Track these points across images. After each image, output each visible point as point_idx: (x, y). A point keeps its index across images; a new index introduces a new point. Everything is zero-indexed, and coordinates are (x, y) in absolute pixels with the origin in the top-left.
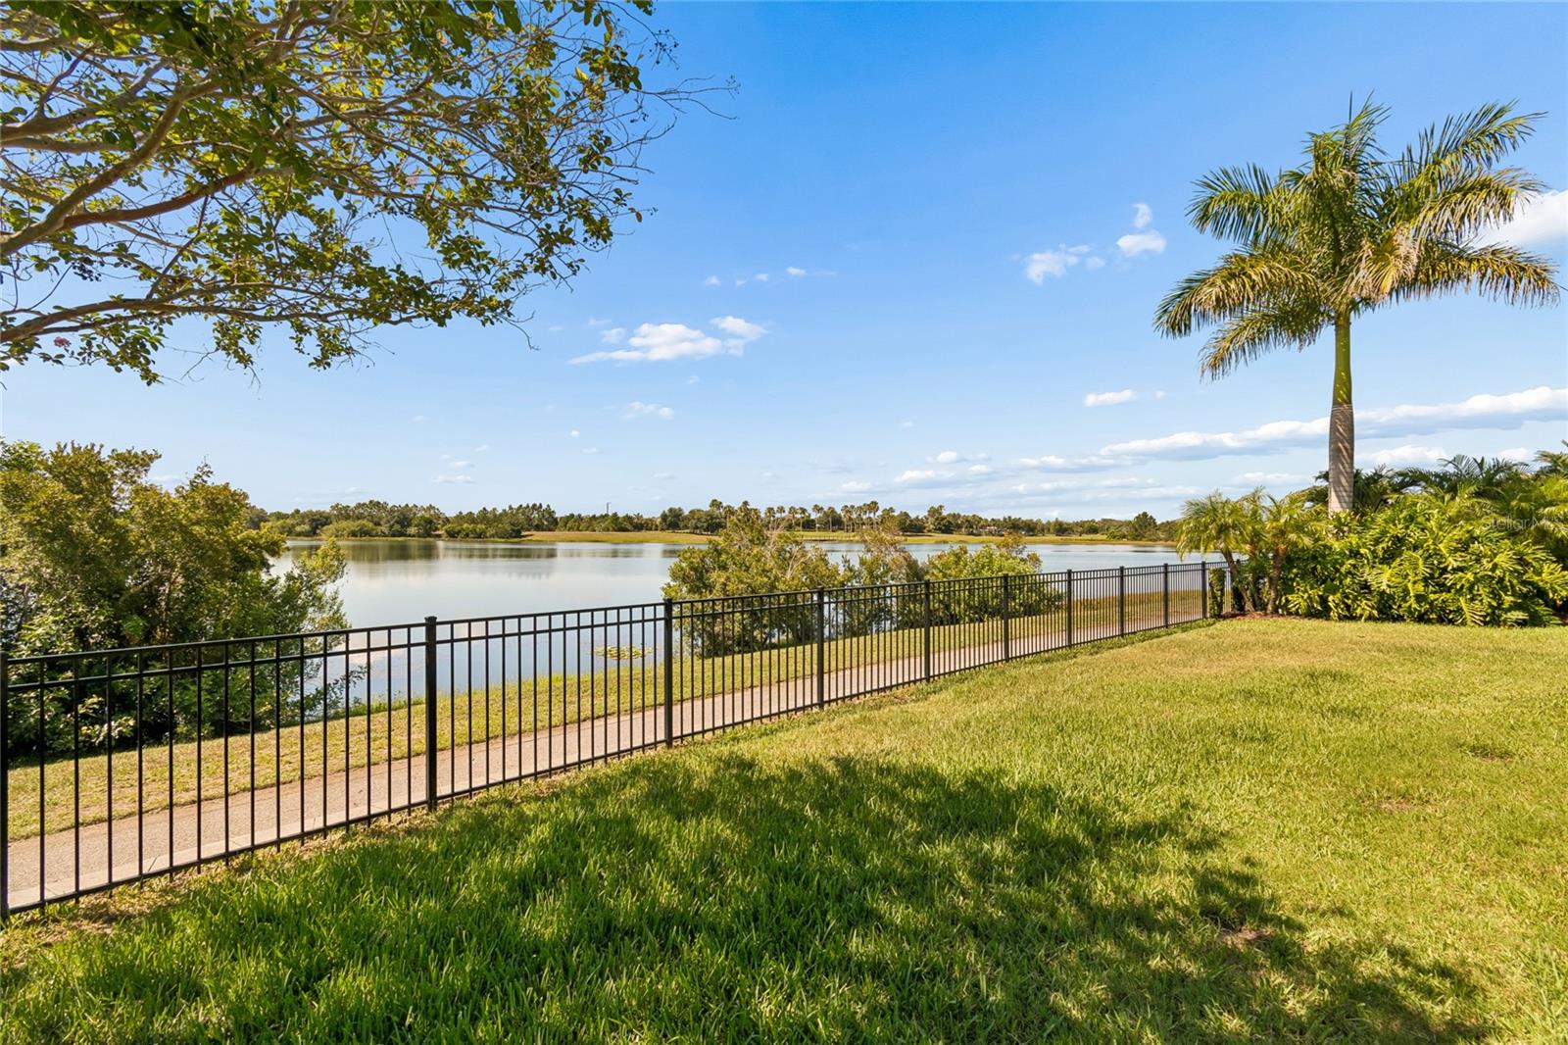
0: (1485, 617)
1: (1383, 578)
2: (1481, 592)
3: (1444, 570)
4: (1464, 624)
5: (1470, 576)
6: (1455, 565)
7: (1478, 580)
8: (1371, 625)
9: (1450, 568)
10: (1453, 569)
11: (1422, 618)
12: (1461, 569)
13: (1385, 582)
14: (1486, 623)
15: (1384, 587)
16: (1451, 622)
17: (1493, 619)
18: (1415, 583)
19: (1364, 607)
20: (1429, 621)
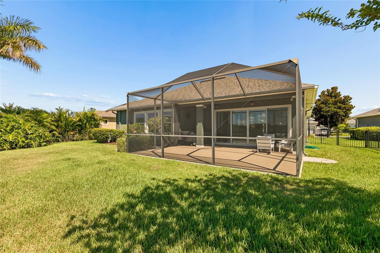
0: (38, 145)
1: (10, 137)
2: (37, 139)
3: (28, 134)
4: (33, 147)
5: (34, 135)
6: (31, 133)
7: (36, 136)
8: (9, 151)
9: (29, 134)
10: (30, 134)
11: (23, 147)
12: (32, 134)
13: (11, 138)
14: (38, 146)
15: (11, 140)
16: (31, 147)
17: (40, 145)
18: (21, 138)
19: (7, 146)
20: (25, 148)
